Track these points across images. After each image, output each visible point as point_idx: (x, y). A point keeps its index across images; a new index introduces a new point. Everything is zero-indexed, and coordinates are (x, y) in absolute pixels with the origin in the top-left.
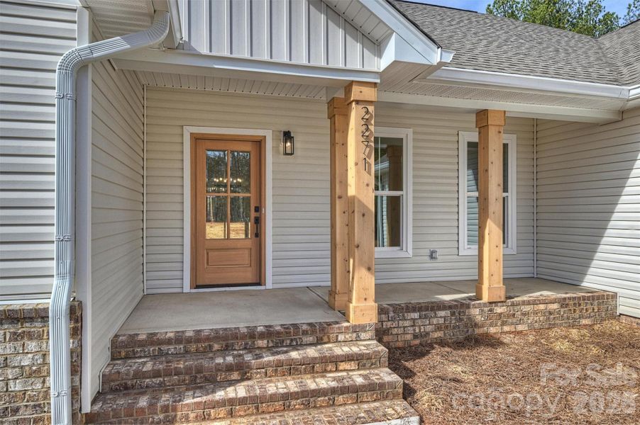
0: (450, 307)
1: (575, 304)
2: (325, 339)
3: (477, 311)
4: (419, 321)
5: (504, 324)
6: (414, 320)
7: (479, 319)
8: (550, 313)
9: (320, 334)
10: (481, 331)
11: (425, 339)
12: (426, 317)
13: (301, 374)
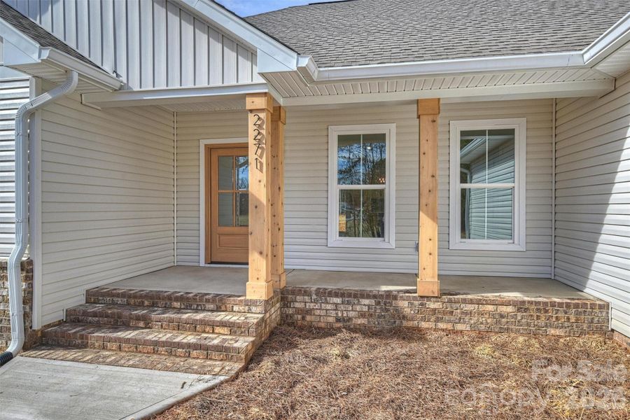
0: (375, 297)
1: (538, 310)
2: (223, 308)
3: (406, 304)
4: (342, 306)
5: (438, 320)
6: (336, 304)
7: (407, 311)
8: (502, 316)
9: (220, 303)
10: (410, 324)
11: (348, 324)
12: (349, 303)
13: (186, 330)
